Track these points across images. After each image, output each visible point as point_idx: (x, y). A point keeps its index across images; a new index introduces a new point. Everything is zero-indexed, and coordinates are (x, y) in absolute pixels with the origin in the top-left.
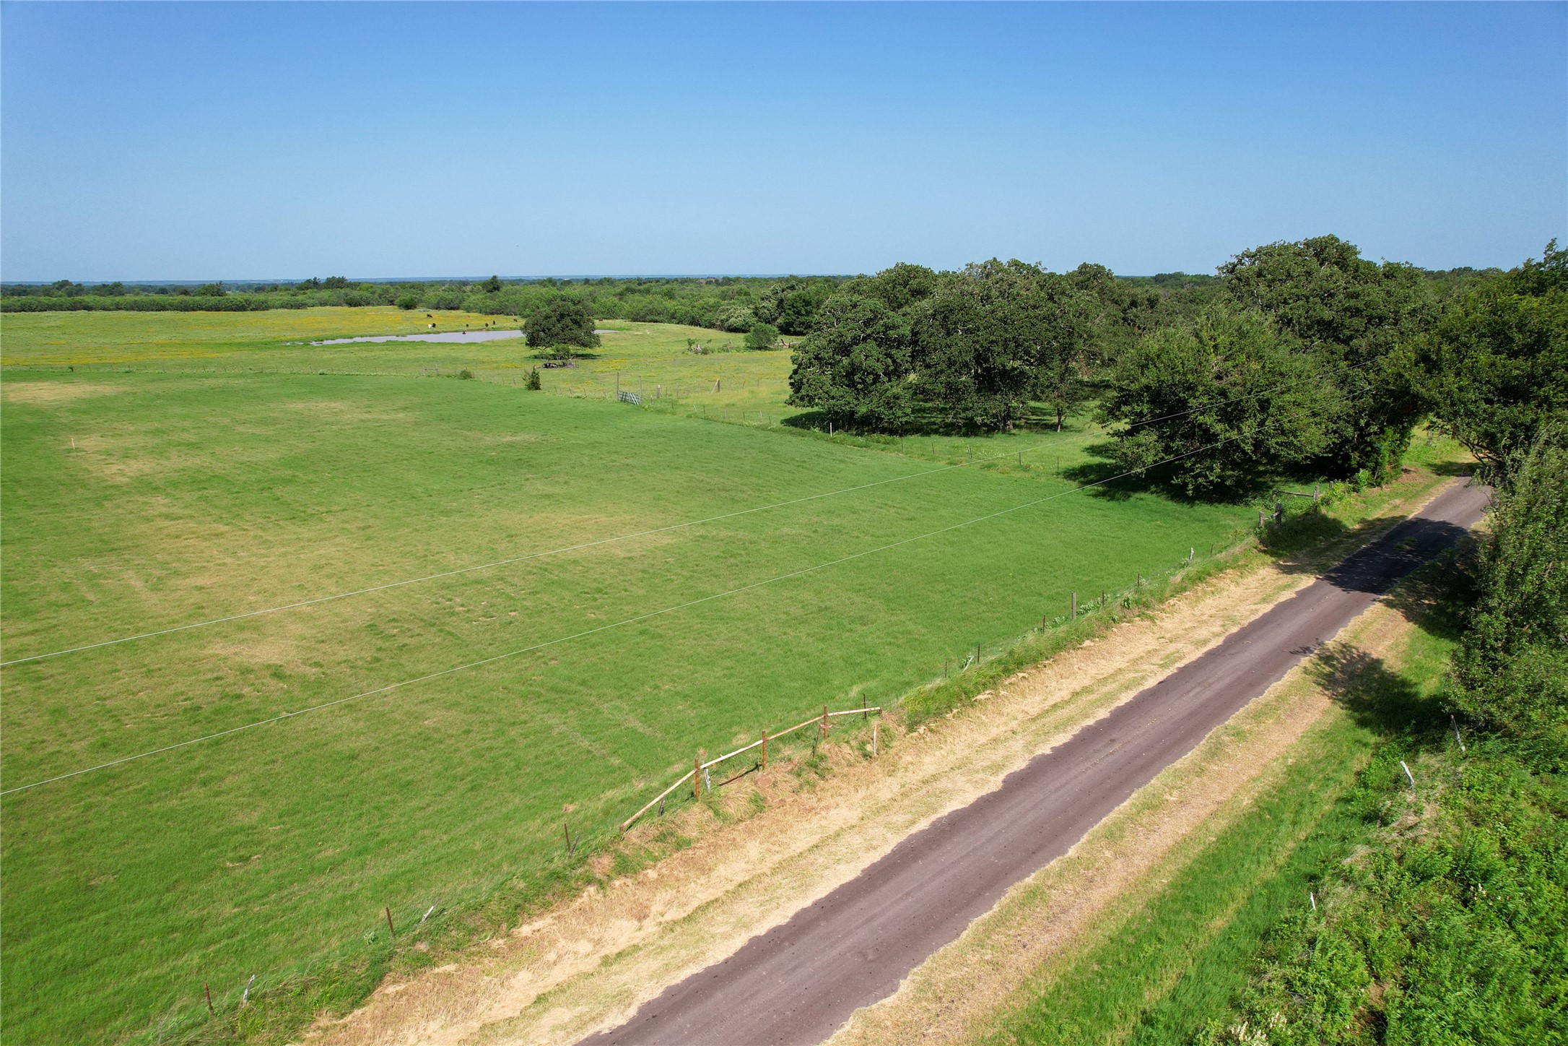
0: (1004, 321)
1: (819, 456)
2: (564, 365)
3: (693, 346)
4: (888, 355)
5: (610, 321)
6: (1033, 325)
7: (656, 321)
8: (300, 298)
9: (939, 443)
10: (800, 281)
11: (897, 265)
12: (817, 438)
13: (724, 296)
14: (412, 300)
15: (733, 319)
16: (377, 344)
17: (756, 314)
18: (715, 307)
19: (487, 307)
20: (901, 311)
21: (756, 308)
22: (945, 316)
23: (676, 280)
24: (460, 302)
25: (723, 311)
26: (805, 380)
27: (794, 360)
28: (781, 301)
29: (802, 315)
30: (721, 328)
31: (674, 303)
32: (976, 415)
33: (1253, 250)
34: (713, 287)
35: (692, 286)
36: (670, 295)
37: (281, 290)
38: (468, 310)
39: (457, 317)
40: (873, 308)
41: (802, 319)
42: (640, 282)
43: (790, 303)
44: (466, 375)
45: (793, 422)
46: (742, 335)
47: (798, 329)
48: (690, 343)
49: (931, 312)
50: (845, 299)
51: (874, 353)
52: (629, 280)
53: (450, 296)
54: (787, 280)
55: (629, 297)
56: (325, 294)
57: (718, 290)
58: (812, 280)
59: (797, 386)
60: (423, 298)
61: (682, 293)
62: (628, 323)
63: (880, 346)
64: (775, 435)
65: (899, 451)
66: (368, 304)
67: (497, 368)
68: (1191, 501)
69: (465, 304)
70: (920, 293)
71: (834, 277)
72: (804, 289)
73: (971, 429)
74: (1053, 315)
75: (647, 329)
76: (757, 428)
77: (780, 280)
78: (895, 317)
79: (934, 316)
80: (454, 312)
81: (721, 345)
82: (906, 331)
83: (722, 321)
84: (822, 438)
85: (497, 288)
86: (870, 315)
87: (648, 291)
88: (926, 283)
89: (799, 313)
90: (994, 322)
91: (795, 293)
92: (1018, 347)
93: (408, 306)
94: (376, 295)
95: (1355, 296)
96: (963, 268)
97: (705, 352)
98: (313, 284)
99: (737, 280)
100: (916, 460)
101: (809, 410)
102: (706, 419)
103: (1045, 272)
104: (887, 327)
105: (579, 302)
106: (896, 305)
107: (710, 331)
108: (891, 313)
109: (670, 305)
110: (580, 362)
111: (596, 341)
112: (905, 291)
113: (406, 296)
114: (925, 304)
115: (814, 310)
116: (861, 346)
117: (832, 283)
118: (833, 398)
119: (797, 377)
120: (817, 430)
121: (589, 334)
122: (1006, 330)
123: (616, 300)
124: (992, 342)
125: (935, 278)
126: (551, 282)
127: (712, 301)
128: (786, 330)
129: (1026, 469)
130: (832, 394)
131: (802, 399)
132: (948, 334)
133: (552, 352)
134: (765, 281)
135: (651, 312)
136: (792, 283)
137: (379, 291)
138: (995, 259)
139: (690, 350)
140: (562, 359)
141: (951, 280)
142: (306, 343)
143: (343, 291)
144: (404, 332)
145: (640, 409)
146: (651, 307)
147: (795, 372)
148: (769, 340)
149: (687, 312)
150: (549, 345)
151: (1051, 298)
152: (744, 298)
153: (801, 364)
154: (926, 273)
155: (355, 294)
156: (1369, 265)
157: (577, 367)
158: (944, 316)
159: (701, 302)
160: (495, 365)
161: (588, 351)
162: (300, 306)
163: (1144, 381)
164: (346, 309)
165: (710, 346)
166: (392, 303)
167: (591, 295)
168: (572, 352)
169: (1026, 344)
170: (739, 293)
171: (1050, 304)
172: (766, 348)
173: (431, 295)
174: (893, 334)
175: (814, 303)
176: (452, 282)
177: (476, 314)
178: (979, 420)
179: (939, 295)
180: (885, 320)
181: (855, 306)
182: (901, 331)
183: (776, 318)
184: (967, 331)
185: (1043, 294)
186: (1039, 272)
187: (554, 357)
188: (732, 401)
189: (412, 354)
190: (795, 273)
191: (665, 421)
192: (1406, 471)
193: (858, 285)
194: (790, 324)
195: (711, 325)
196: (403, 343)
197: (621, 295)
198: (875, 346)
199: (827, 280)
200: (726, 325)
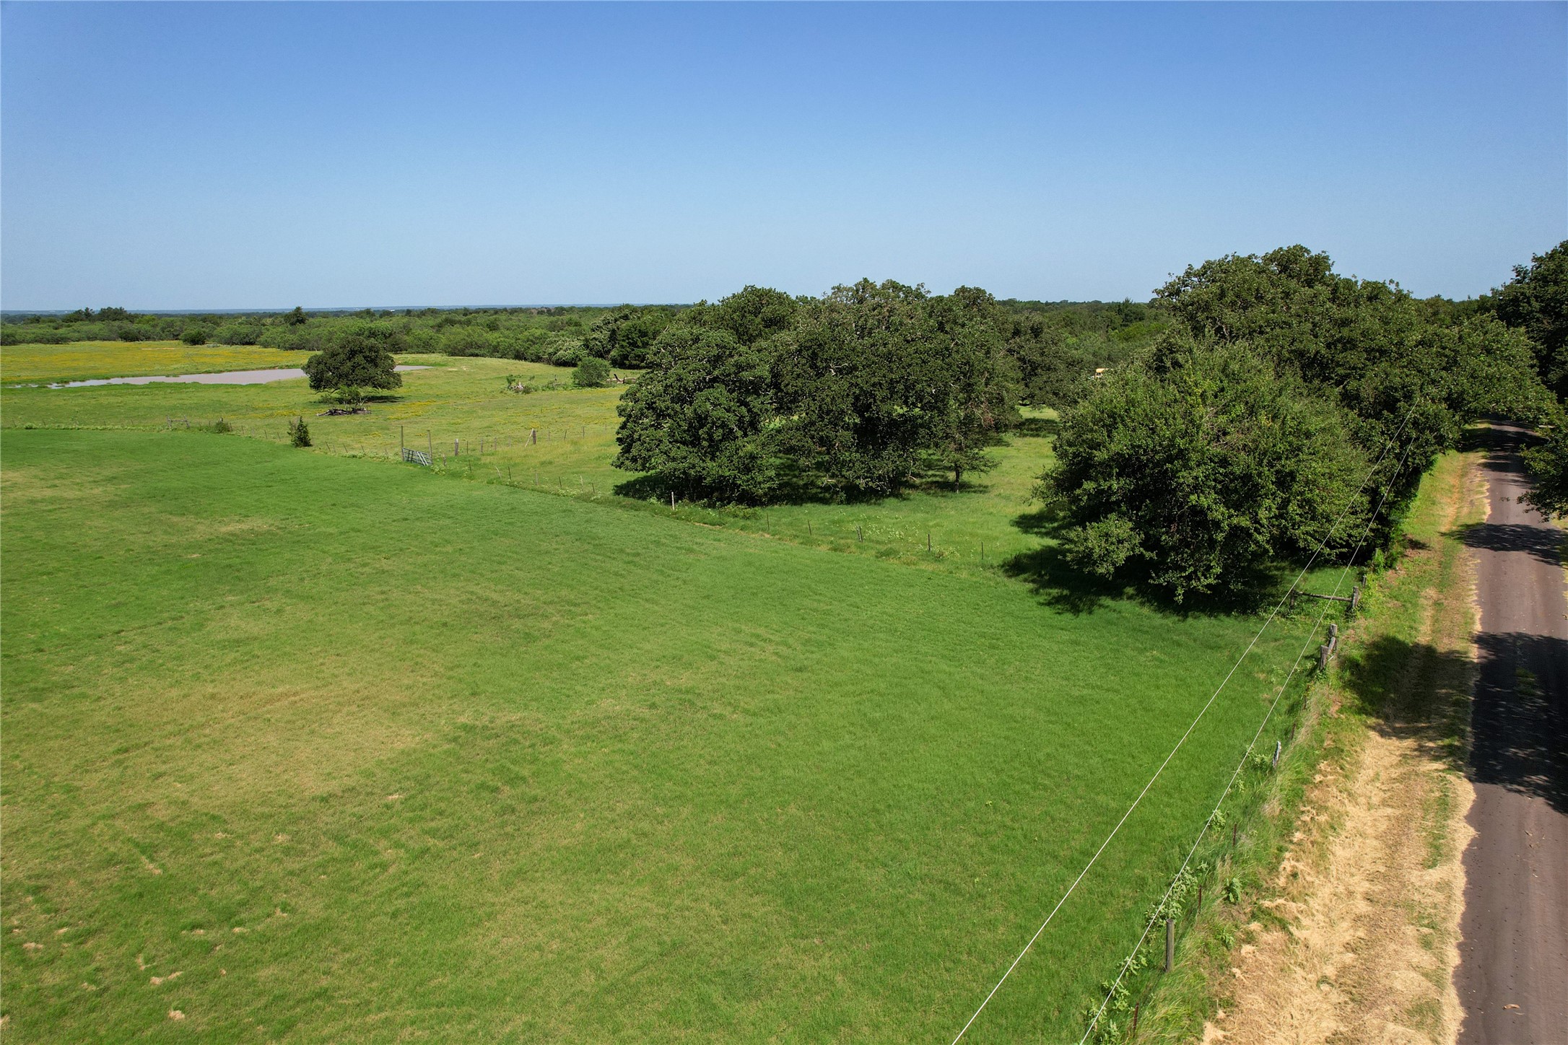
0: (889, 357)
1: (658, 543)
2: (355, 411)
3: (514, 384)
4: (743, 403)
5: (425, 356)
6: (923, 362)
7: (477, 355)
8: (62, 331)
9: (813, 515)
10: (634, 310)
11: (745, 289)
12: (655, 512)
13: (553, 327)
14: (199, 334)
15: (562, 352)
16: (134, 386)
17: (587, 346)
18: (542, 339)
19: (285, 342)
20: (755, 346)
21: (587, 340)
22: (813, 352)
23: (505, 310)
24: (258, 336)
25: (551, 343)
26: (636, 436)
27: (621, 412)
28: (613, 332)
29: (638, 347)
30: (549, 362)
31: (496, 334)
32: (858, 477)
33: (1197, 266)
34: (545, 317)
35: (522, 316)
36: (493, 327)
37: (44, 322)
38: (266, 345)
39: (249, 353)
40: (719, 341)
41: (637, 351)
42: (466, 312)
43: (623, 333)
44: (223, 428)
45: (624, 490)
46: (571, 370)
47: (634, 362)
48: (510, 380)
49: (794, 347)
50: (685, 332)
51: (723, 400)
52: (451, 311)
53: (245, 329)
54: (620, 308)
55: (447, 328)
56: (97, 327)
57: (546, 319)
58: (647, 309)
59: (626, 443)
60: (215, 332)
61: (507, 324)
62: (445, 358)
63: (731, 391)
64: (600, 508)
65: (763, 530)
66: (148, 339)
67: (271, 415)
68: (1182, 611)
69: (262, 339)
70: (776, 323)
71: (671, 306)
72: (639, 318)
73: (854, 495)
74: (947, 349)
75: (464, 365)
76: (578, 498)
77: (613, 310)
78: (747, 354)
79: (799, 351)
80: (249, 348)
81: (545, 382)
82: (764, 371)
83: (550, 354)
84: (661, 513)
85: (302, 321)
86: (715, 352)
87: (469, 323)
88: (782, 311)
89: (634, 345)
90: (875, 359)
91: (629, 323)
92: (908, 392)
93: (196, 340)
94: (158, 329)
95: (1345, 323)
96: (830, 292)
97: (527, 391)
98: (86, 316)
99: (571, 309)
100: (789, 544)
101: (642, 474)
102: (512, 485)
103: (929, 296)
104: (740, 368)
105: (391, 335)
106: (746, 337)
107: (537, 365)
108: (743, 349)
109: (493, 337)
110: (373, 406)
111: (397, 380)
112: (758, 320)
113: (193, 330)
114: (785, 336)
115: (650, 342)
116: (705, 392)
117: (669, 312)
118: (674, 459)
119: (625, 433)
120: (653, 500)
121: (388, 372)
122: (891, 371)
123: (431, 332)
124: (874, 385)
125: (792, 304)
126: (368, 313)
127: (538, 332)
128: (620, 363)
129: (939, 558)
130: (672, 455)
131: (634, 460)
132: (819, 375)
133: (337, 396)
134: (599, 310)
135: (470, 345)
136: (625, 312)
137: (161, 325)
138: (865, 280)
139: (510, 388)
140: (353, 405)
141: (815, 308)
142: (43, 385)
143: (117, 323)
144: (176, 372)
145: (428, 471)
146: (469, 340)
147: (623, 427)
148: (599, 376)
149: (511, 345)
150: (336, 386)
151: (941, 327)
152: (573, 329)
153: (630, 416)
154: (782, 298)
155: (134, 327)
156: (1349, 284)
157: (370, 412)
158: (813, 354)
159: (526, 333)
160: (269, 412)
161: (385, 392)
162: (57, 341)
163: (1114, 448)
164: (121, 344)
165: (534, 383)
166: (176, 337)
167: (404, 327)
168: (362, 394)
169: (919, 387)
170: (569, 323)
171: (941, 336)
172: (598, 385)
173: (224, 330)
174: (747, 375)
175: (650, 334)
176: (248, 315)
177: (274, 350)
178: (862, 483)
179: (803, 327)
180: (736, 357)
181: (696, 340)
182: (758, 372)
183: (609, 351)
184: (839, 371)
185: (932, 322)
186: (923, 297)
187: (340, 401)
188: (547, 458)
189: (174, 400)
190: (631, 303)
191: (458, 490)
192: (1416, 545)
193: (698, 314)
194: (625, 357)
195: (538, 359)
196: (169, 386)
197: (440, 326)
198: (725, 392)
199: (664, 308)
200: (554, 358)
